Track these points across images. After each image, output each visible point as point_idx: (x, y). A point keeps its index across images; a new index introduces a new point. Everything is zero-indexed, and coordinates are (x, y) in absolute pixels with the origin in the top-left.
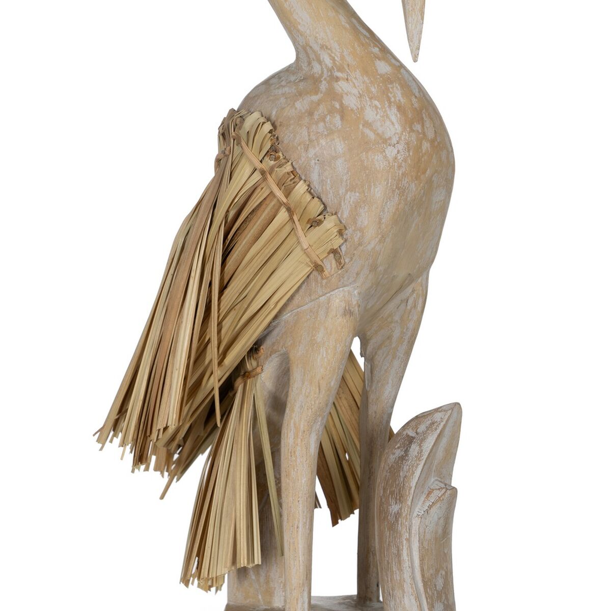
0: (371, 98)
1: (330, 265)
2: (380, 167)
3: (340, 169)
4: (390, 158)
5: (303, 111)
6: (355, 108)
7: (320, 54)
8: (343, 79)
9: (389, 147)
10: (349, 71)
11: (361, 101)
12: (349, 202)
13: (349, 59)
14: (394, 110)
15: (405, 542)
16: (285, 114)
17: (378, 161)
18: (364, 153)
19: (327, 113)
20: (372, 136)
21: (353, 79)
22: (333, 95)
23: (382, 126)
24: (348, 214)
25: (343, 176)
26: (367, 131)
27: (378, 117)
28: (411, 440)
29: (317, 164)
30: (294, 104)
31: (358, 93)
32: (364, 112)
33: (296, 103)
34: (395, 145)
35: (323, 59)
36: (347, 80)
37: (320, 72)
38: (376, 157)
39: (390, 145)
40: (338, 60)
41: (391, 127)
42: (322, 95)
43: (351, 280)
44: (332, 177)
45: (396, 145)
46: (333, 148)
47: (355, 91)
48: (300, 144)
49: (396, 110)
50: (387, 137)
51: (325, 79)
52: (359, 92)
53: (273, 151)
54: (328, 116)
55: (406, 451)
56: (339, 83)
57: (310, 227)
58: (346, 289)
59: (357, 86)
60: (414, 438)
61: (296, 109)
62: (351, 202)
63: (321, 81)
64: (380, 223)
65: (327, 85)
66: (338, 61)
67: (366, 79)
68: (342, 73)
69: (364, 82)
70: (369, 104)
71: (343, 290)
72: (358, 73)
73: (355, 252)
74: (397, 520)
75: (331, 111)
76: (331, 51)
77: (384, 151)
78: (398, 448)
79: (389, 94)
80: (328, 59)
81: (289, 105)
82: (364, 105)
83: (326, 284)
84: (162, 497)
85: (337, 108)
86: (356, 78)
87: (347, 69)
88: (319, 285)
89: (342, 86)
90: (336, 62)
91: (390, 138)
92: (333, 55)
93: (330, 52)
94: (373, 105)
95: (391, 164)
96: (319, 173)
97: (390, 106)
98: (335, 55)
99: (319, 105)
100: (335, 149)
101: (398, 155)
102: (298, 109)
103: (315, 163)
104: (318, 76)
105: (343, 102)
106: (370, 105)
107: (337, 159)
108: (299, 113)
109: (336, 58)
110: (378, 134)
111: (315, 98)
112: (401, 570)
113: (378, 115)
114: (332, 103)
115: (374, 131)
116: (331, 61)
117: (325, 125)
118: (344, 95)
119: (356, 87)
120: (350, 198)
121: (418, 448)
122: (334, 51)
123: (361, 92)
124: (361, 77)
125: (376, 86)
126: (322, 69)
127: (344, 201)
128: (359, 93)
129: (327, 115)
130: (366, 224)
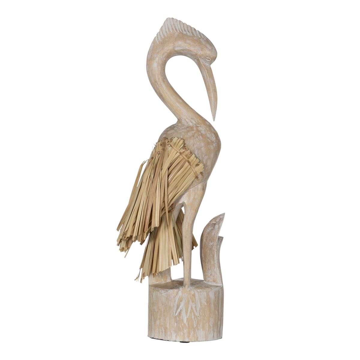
0: (207, 131)
1: (200, 176)
2: (212, 149)
6: (204, 134)
9: (214, 144)
11: (205, 132)
13: (200, 121)
14: (213, 133)
15: (215, 252)
22: (198, 131)
23: (211, 138)
25: (204, 152)
28: (215, 224)
31: (204, 130)
32: (207, 135)
35: (192, 121)
38: (211, 146)
42: (195, 131)
44: (201, 152)
51: (195, 127)
53: (184, 147)
55: (214, 227)
58: (202, 183)
59: (203, 128)
60: (216, 223)
69: (205, 127)
70: (207, 133)
72: (203, 125)
74: (212, 247)
75: (199, 135)
76: (194, 119)
78: (210, 227)
79: (211, 130)
81: (186, 134)
83: (198, 182)
84: (125, 257)
88: (196, 182)
89: (200, 128)
97: (212, 133)
100: (201, 145)
101: (216, 145)
103: (196, 149)
104: (192, 126)
107: (202, 148)
110: (211, 140)
111: (193, 132)
112: (214, 261)
113: (210, 135)
114: (198, 133)
116: (195, 122)
118: (201, 131)
120: (206, 158)
121: (218, 226)
126: (193, 124)
127: (204, 159)
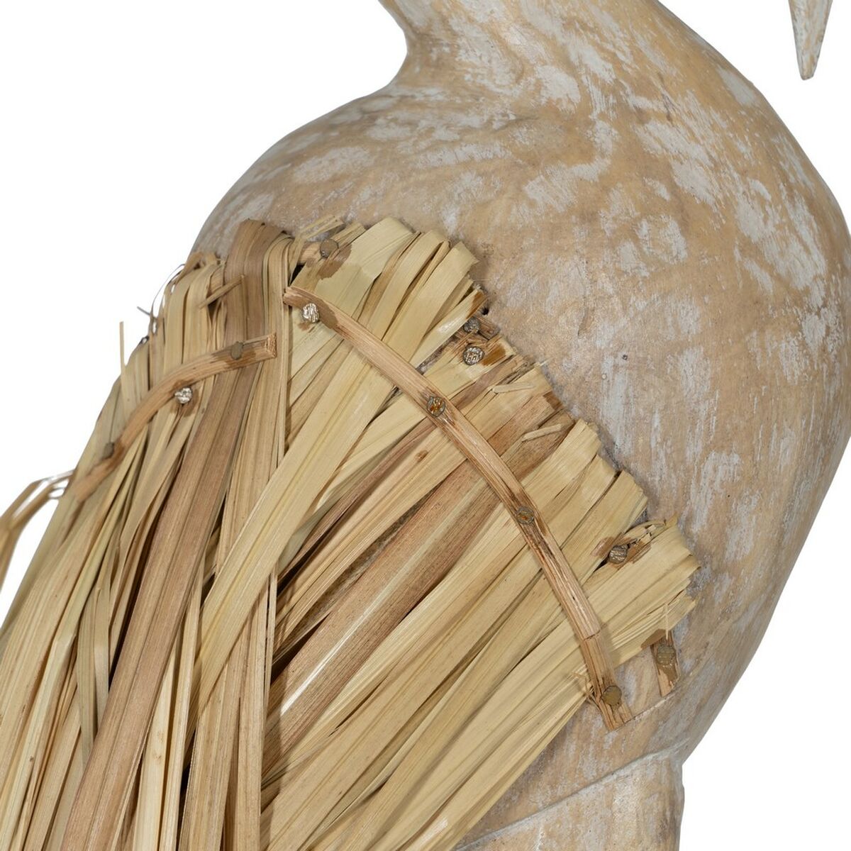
0: (743, 173)
2: (793, 375)
3: (691, 384)
4: (814, 349)
5: (561, 209)
6: (710, 200)
7: (564, 45)
8: (658, 116)
9: (808, 316)
10: (665, 93)
11: (719, 179)
12: (712, 482)
16: (497, 221)
17: (787, 358)
18: (755, 334)
19: (637, 214)
20: (766, 282)
21: (685, 118)
23: (782, 253)
24: (705, 523)
25: (698, 402)
26: (754, 269)
27: (771, 228)
29: (622, 370)
30: (520, 190)
31: (707, 157)
32: (735, 212)
33: (526, 188)
34: (819, 309)
35: (580, 57)
36: (669, 117)
37: (576, 97)
38: (783, 345)
39: (809, 311)
40: (628, 61)
41: (804, 256)
42: (608, 162)
43: (683, 725)
44: (666, 407)
45: (823, 310)
46: (670, 319)
47: (697, 151)
48: (562, 311)
49: (806, 208)
50: (800, 288)
51: (603, 116)
52: (708, 153)
54: (644, 223)
56: (650, 127)
57: (603, 564)
59: (698, 135)
61: (532, 204)
62: (717, 485)
63: (590, 124)
64: (780, 544)
65: (614, 132)
66: (629, 66)
67: (717, 116)
68: (649, 98)
70: (741, 189)
71: (655, 761)
73: (711, 639)
75: (650, 209)
76: (600, 36)
77: (800, 328)
79: (781, 163)
80: (597, 58)
81: (502, 192)
82: (730, 191)
83: (614, 745)
85: (665, 200)
86: (690, 114)
87: (660, 87)
88: (592, 748)
89: (659, 136)
90: (625, 68)
91: (807, 291)
92: (609, 47)
93: (597, 38)
94: (752, 192)
95: (816, 367)
96: (628, 397)
98: (614, 46)
99: (606, 190)
100: (675, 323)
101: (829, 339)
102: (540, 203)
103: (616, 368)
104: (571, 107)
105: (676, 180)
106: (744, 193)
107: (681, 353)
108: (547, 214)
109: (621, 57)
110: (778, 278)
111: (590, 171)
113: (770, 222)
114: (645, 185)
115: (771, 268)
116: (610, 66)
117: (640, 249)
118: (672, 162)
119: (697, 141)
120: (715, 470)
122: (606, 35)
123: (714, 155)
124: (703, 112)
125: (746, 138)
127: (698, 481)
128: (711, 158)
129: (640, 219)
130: (748, 552)
